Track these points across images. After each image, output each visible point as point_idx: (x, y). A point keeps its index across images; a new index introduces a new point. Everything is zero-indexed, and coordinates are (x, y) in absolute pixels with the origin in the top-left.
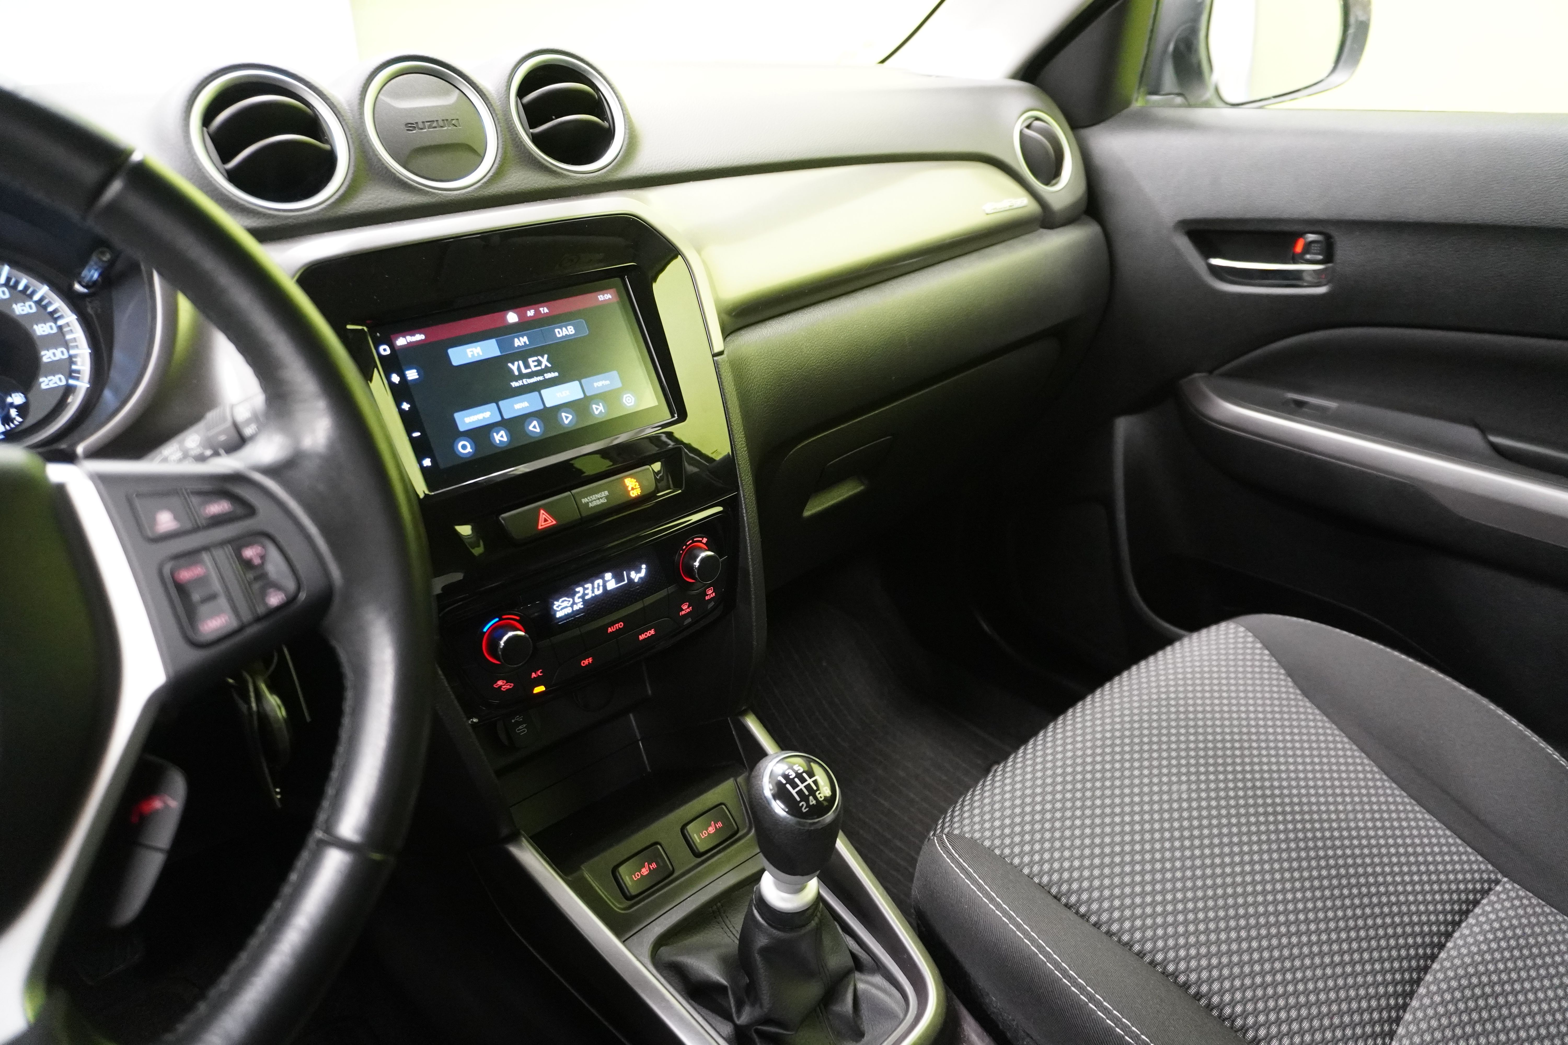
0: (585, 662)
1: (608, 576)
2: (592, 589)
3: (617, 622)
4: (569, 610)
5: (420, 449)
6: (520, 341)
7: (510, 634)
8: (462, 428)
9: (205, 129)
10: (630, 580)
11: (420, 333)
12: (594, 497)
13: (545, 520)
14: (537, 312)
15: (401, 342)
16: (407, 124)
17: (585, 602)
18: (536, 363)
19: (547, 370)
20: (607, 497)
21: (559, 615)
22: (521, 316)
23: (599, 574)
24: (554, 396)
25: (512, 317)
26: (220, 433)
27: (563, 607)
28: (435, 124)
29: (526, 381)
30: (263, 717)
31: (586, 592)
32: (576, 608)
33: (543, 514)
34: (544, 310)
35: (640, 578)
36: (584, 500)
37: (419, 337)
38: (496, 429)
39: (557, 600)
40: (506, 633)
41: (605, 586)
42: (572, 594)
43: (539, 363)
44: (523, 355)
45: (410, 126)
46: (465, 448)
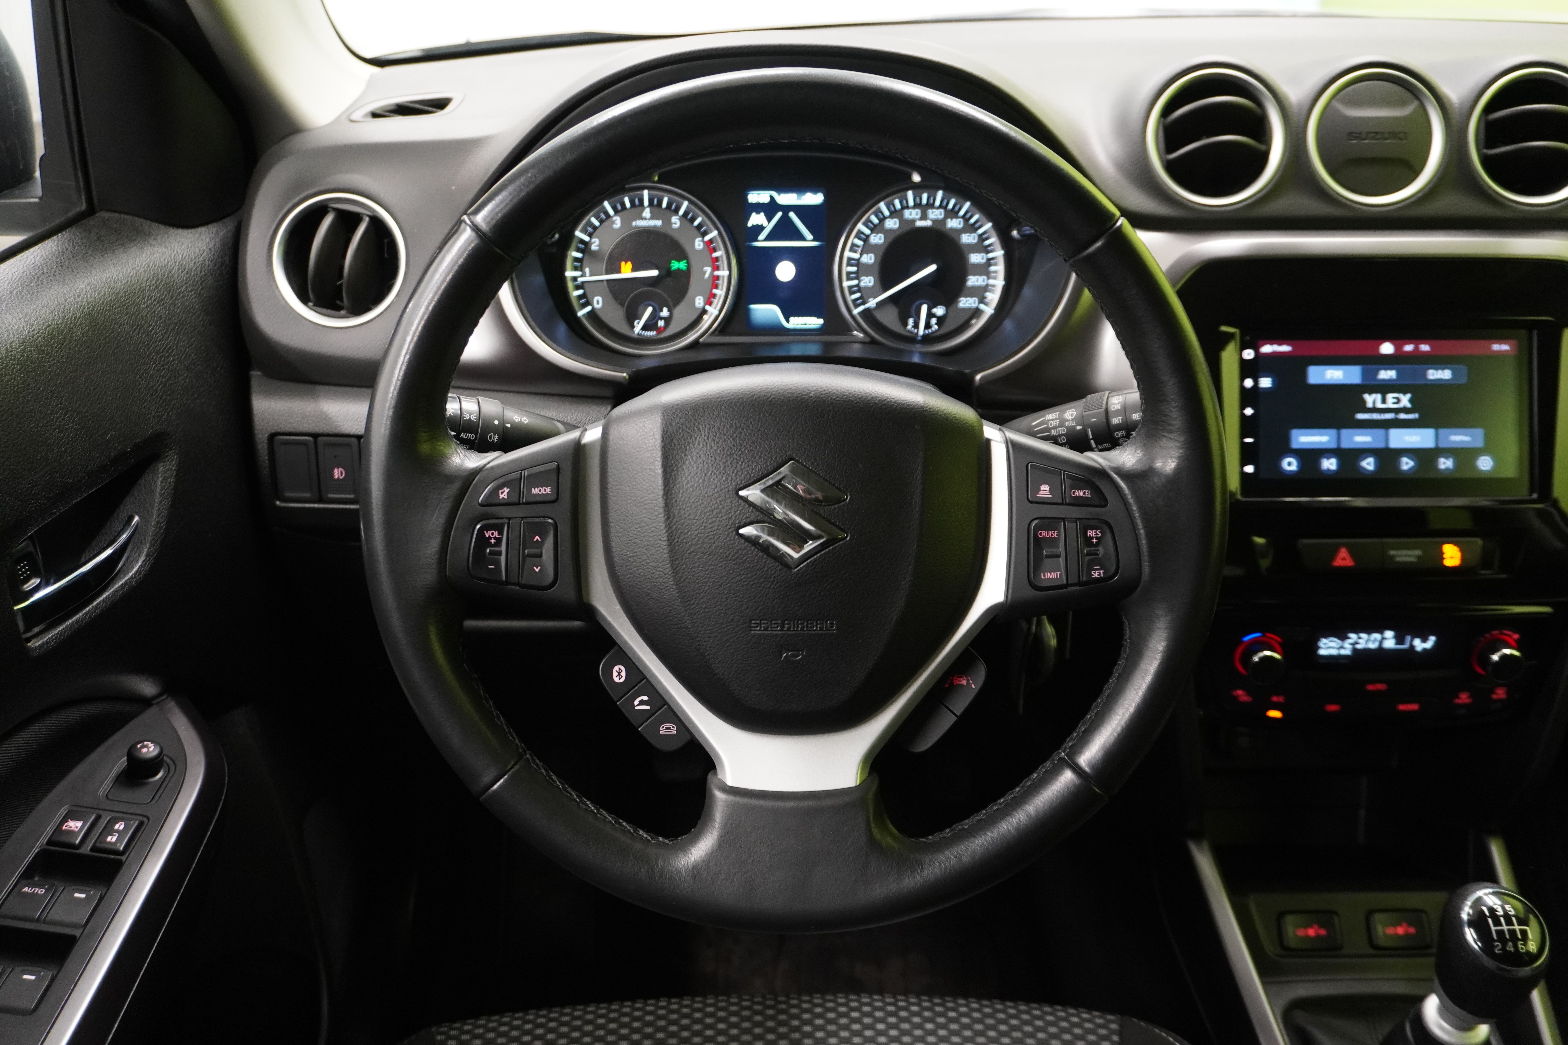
0: (1332, 708)
1: (1389, 634)
2: (1367, 641)
3: (1380, 682)
4: (1334, 652)
5: (1247, 455)
6: (1387, 374)
7: (1267, 653)
8: (1295, 445)
9: (1162, 119)
10: (1412, 647)
11: (1288, 344)
12: (1404, 552)
13: (1343, 559)
14: (1417, 348)
15: (1267, 349)
16: (1350, 134)
17: (1355, 650)
18: (1395, 400)
19: (1405, 410)
20: (1418, 557)
21: (1322, 652)
22: (1398, 348)
23: (1380, 630)
24: (1401, 438)
25: (1387, 348)
26: (1093, 416)
27: (1328, 647)
28: (1379, 136)
29: (1375, 416)
30: (1039, 639)
31: (1360, 641)
32: (1343, 652)
33: (1343, 553)
34: (1425, 348)
35: (1425, 650)
36: (1392, 553)
37: (1285, 348)
38: (1327, 455)
39: (1325, 637)
40: (1262, 650)
41: (1381, 642)
42: (1343, 637)
43: (1398, 401)
44: (1384, 388)
45: (1352, 135)
46: (1290, 464)
